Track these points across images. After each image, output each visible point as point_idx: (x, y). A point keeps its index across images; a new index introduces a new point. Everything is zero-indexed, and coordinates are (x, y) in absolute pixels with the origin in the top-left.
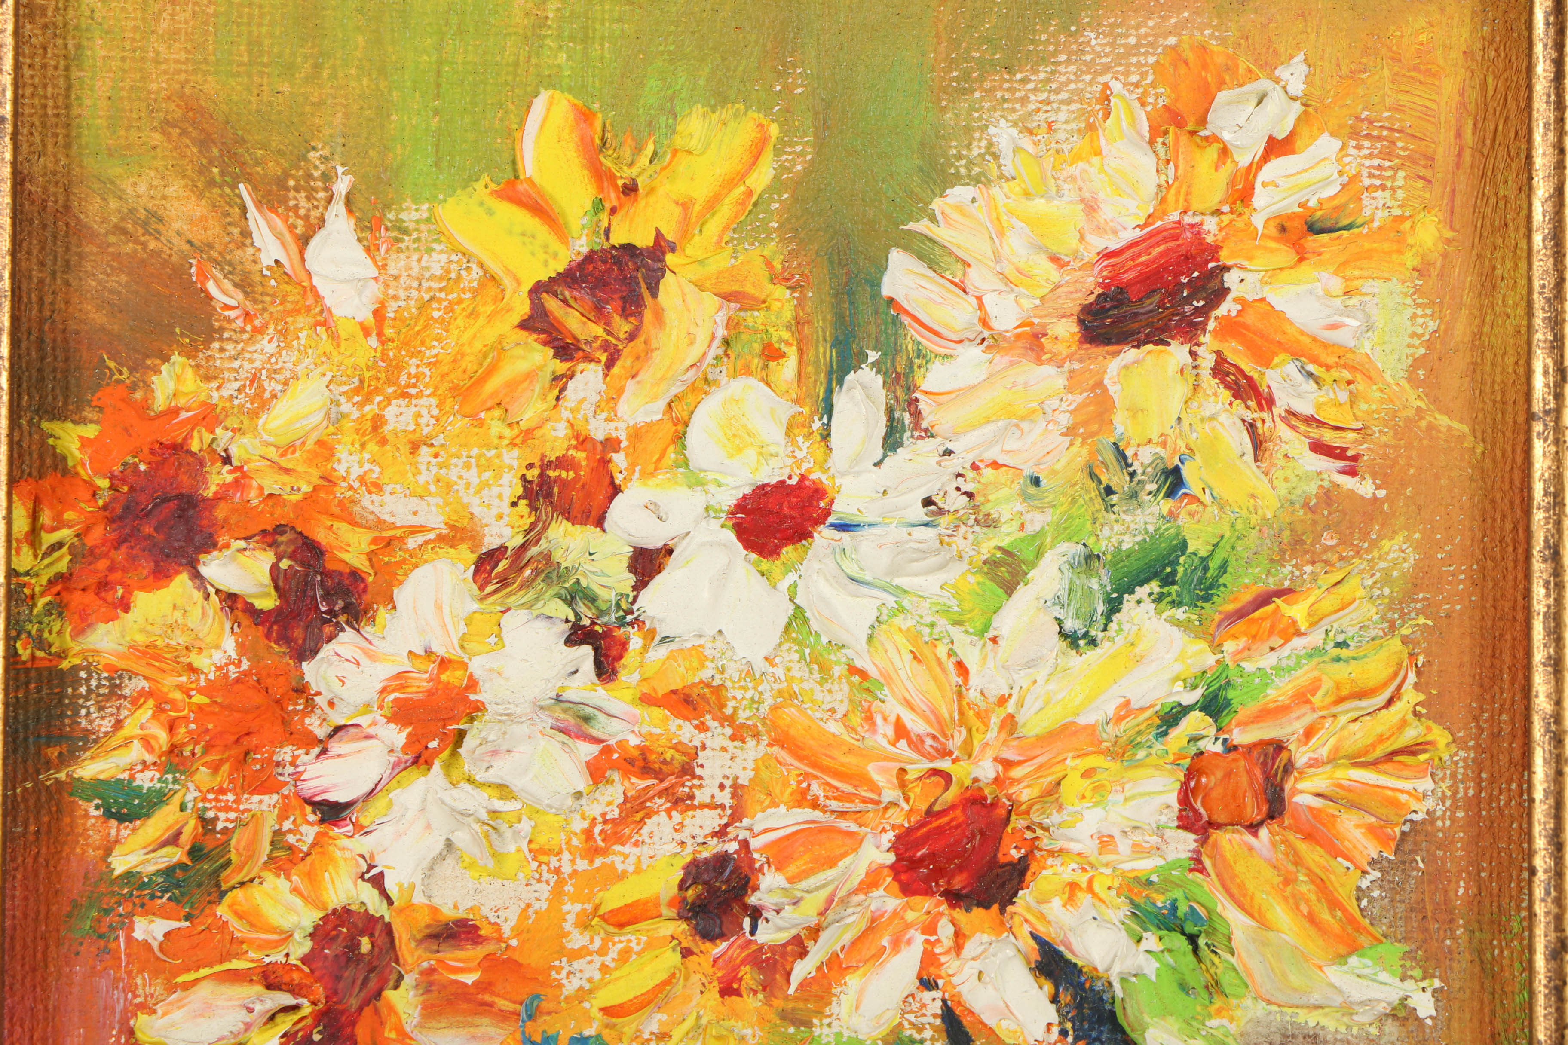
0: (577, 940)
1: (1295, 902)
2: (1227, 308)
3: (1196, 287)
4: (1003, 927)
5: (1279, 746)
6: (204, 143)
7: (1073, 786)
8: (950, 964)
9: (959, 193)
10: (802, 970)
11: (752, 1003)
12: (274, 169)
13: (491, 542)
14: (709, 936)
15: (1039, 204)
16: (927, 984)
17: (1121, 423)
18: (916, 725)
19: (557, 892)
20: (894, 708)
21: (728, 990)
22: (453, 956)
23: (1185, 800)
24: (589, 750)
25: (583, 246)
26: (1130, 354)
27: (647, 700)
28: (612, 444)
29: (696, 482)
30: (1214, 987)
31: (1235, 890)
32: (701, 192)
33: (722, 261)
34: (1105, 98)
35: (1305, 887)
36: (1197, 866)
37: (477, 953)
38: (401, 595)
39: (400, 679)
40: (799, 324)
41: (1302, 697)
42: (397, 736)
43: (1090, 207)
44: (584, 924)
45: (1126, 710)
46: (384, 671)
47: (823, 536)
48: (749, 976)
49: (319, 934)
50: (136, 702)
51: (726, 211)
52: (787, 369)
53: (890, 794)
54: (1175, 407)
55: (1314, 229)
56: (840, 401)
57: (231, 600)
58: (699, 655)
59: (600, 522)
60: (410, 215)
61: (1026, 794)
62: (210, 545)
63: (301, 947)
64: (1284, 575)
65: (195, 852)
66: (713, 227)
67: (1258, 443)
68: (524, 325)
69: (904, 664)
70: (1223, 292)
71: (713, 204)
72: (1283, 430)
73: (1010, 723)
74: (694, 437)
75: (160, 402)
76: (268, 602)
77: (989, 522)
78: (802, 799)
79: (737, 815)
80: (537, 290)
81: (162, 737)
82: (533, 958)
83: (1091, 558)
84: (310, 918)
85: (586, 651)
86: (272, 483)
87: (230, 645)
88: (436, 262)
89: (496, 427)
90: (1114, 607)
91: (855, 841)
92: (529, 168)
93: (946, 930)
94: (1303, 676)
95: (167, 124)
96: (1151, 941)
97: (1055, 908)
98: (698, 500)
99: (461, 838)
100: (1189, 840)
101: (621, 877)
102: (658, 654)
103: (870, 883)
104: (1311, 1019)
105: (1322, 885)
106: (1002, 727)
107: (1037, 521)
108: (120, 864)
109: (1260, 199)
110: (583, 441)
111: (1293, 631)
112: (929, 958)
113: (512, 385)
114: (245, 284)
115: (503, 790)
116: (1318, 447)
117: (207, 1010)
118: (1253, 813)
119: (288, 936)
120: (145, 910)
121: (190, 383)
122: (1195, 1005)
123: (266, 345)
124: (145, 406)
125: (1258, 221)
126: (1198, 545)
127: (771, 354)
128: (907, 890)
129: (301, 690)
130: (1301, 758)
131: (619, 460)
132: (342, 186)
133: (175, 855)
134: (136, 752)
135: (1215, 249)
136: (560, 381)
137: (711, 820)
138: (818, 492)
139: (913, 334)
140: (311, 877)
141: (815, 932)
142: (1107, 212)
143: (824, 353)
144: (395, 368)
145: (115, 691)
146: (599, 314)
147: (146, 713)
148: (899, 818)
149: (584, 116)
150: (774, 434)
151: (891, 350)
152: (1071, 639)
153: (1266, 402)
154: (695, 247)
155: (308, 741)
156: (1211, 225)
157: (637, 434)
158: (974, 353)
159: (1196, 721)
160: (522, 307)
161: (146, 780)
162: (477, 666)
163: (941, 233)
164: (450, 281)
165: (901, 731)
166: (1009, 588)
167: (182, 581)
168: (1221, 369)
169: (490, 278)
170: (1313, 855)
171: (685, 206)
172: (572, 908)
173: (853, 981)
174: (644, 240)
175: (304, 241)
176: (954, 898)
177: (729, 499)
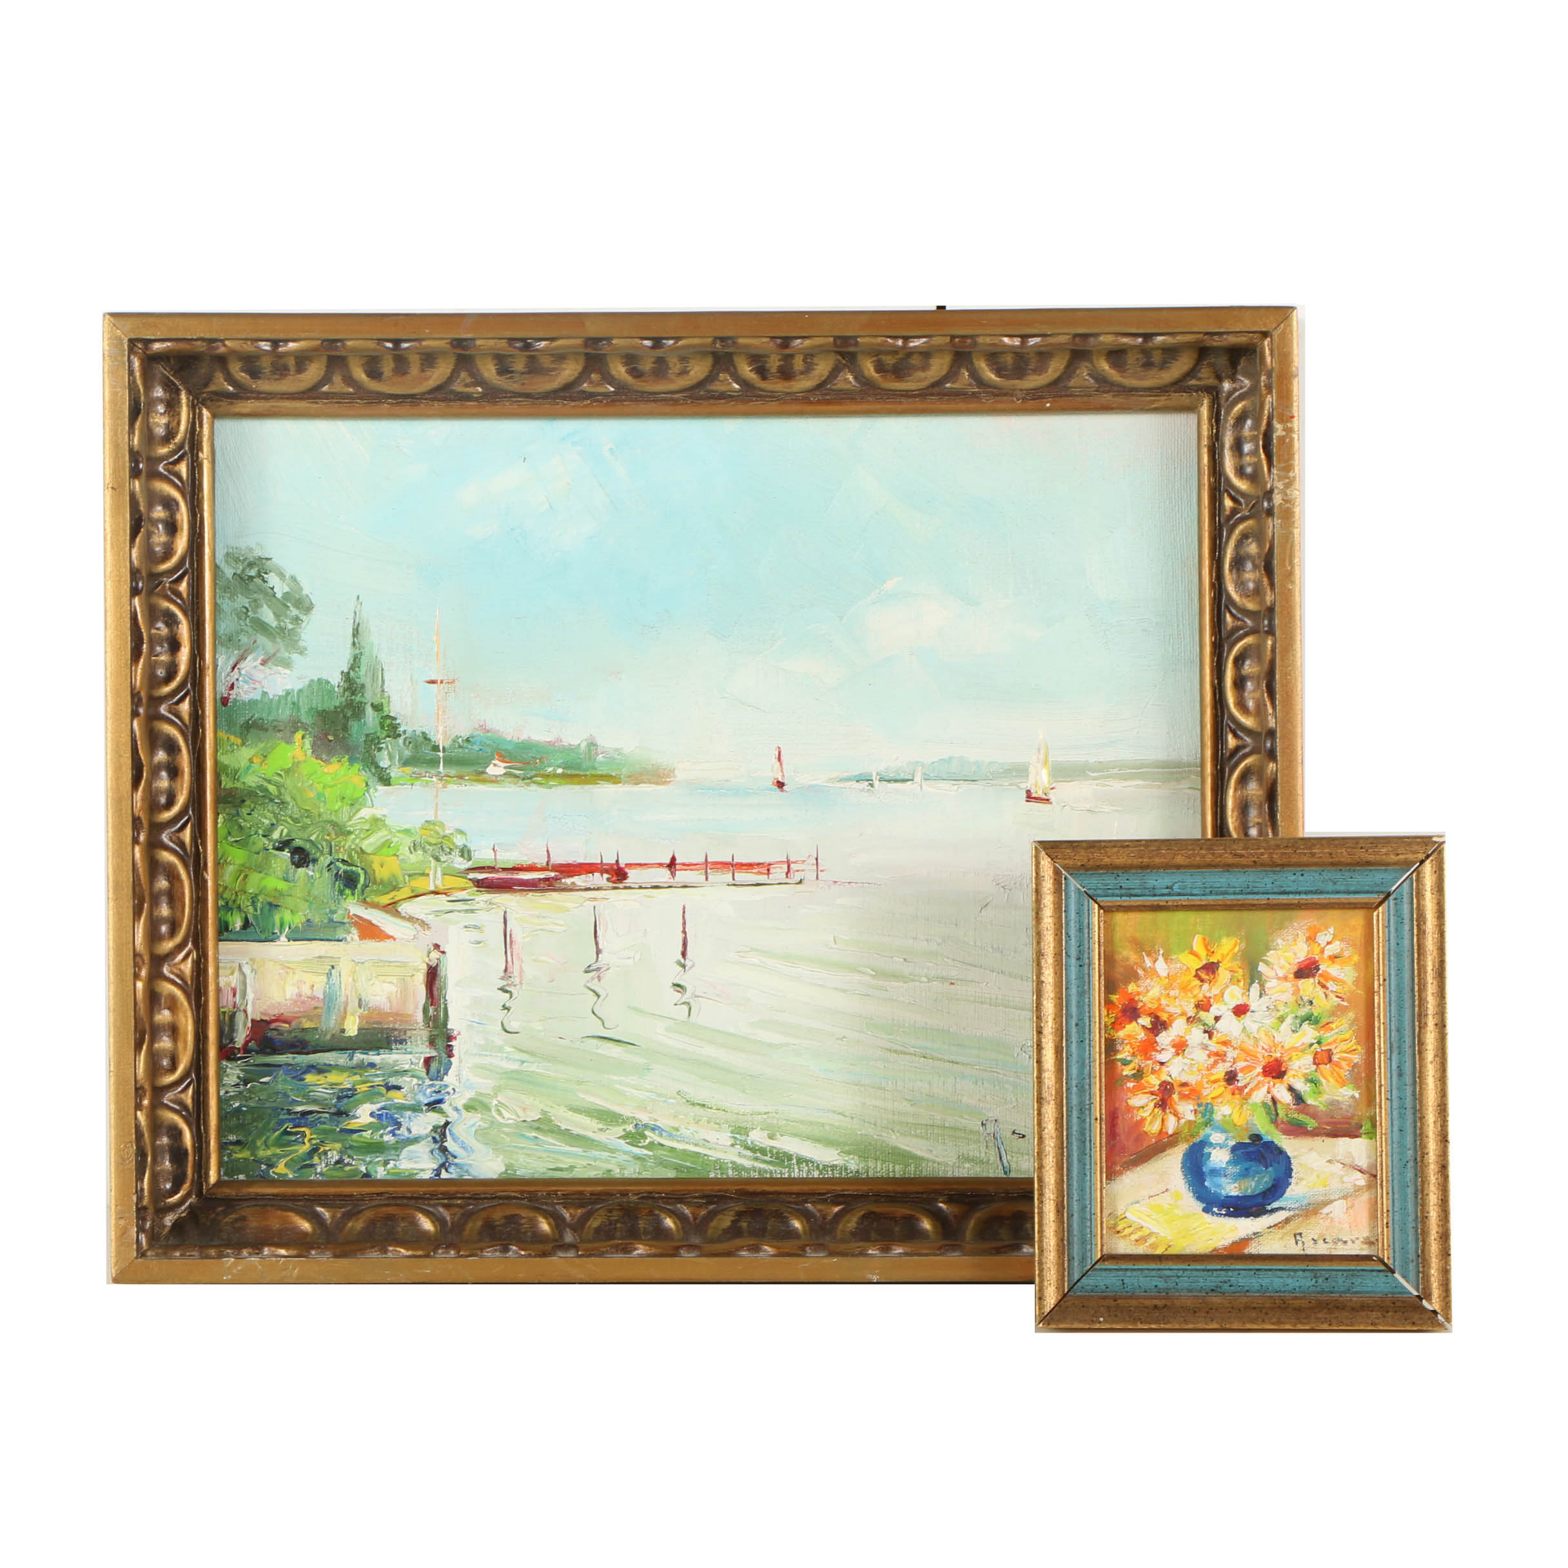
0: (1206, 1086)
1: (1334, 1077)
2: (1320, 972)
3: (1315, 968)
4: (1281, 1082)
5: (1330, 1050)
6: (1136, 944)
7: (1294, 1057)
8: (1273, 1089)
9: (1271, 952)
10: (1246, 1091)
11: (1238, 1096)
12: (1149, 949)
13: (1189, 1015)
14: (1230, 1085)
15: (1286, 954)
16: (1269, 1092)
17: (1301, 993)
18: (1266, 1047)
19: (1202, 1078)
20: (1262, 1044)
21: (1233, 1094)
22: (1184, 1089)
23: (1314, 1059)
24: (1207, 1052)
25: (1204, 962)
26: (1303, 980)
27: (1218, 1043)
28: (1210, 997)
29: (1225, 1004)
30: (1320, 1093)
31: (1323, 1075)
32: (1225, 952)
33: (1230, 965)
34: (1298, 935)
35: (1335, 1074)
36: (1316, 1071)
37: (1188, 1088)
38: (1174, 1025)
39: (1174, 1040)
40: (1244, 976)
41: (1335, 1041)
42: (1173, 1050)
43: (1295, 954)
44: (1207, 1082)
45: (1303, 1044)
46: (1171, 1039)
47: (1249, 1014)
48: (1237, 1092)
49: (1160, 1085)
50: (1127, 1044)
51: (1230, 955)
52: (1242, 984)
53: (1261, 1059)
54: (1311, 989)
55: (1336, 957)
56: (1251, 989)
57: (1143, 1026)
58: (1226, 1035)
59: (1208, 1011)
60: (1174, 957)
61: (1285, 1059)
62: (1139, 1017)
63: (1157, 1087)
64: (1331, 1019)
65: (1138, 1071)
66: (1228, 958)
67: (1326, 996)
68: (1195, 976)
69: (1263, 1036)
70: (1319, 969)
71: (1228, 954)
72: (1331, 994)
73: (1283, 1047)
74: (1225, 995)
75: (1130, 991)
76: (1150, 1026)
77: (1278, 1010)
78: (1246, 1060)
79: (1234, 1063)
80: (1197, 970)
81: (1131, 1051)
82: (1198, 1089)
83: (1296, 1017)
84: (1158, 1082)
85: (1207, 1035)
86: (1150, 1005)
87: (1143, 1034)
88: (1178, 965)
89: (1190, 995)
90: (1301, 1025)
91: (1255, 1068)
92: (1195, 949)
93: (1272, 1083)
94: (1335, 1037)
95: (1130, 942)
96: (1308, 1085)
97: (1291, 1079)
98: (1226, 1007)
99: (1185, 1068)
100: (1315, 1067)
101: (1213, 1074)
102: (1219, 1035)
103: (1258, 1075)
104: (1337, 1098)
105: (1338, 1074)
106: (1281, 1047)
107: (1287, 1010)
108: (1125, 1073)
109: (1326, 952)
110: (1205, 997)
111: (1332, 1029)
112: (1269, 1088)
113: (1192, 988)
114: (1144, 970)
115: (1192, 1060)
116: (1337, 997)
117: (1140, 1099)
118: (1326, 1061)
119: (1154, 1086)
120: (1130, 1081)
121: (1135, 988)
122: (1316, 1096)
123: (1148, 981)
124: (1126, 992)
125: (1325, 957)
126: (1315, 1014)
127: (1239, 981)
128: (1265, 1076)
129: (1156, 1042)
130: (1335, 1052)
131: (1212, 1000)
132: (1161, 952)
133: (1135, 1071)
134: (1127, 1054)
135: (1317, 962)
136: (1201, 986)
137: (1230, 1064)
138: (1247, 1006)
139: (1264, 977)
140: (1159, 1075)
141: (1248, 1084)
142: (1298, 955)
143: (1248, 981)
144: (1171, 985)
145: (1123, 1043)
146: (1208, 975)
147: (1128, 1047)
148: (1263, 1063)
149: (1204, 939)
150: (1240, 996)
151: (1260, 980)
152: (1293, 1031)
153: (1327, 988)
154: (1225, 962)
155: (1157, 1051)
156: (1317, 957)
157: (1215, 995)
158: (1275, 981)
159: (1316, 1045)
160: (1194, 973)
161: (1129, 1058)
162: (1187, 1038)
163: (1268, 959)
164: (1181, 969)
165: (1263, 1048)
166: (1282, 1022)
167: (1134, 1023)
168: (1319, 983)
169: (1188, 968)
170: (1337, 1069)
171: (1223, 955)
172: (1205, 1080)
173: (1255, 1093)
174: (1216, 961)
175: (1155, 962)
176: (1273, 1077)
177: (1231, 1007)
